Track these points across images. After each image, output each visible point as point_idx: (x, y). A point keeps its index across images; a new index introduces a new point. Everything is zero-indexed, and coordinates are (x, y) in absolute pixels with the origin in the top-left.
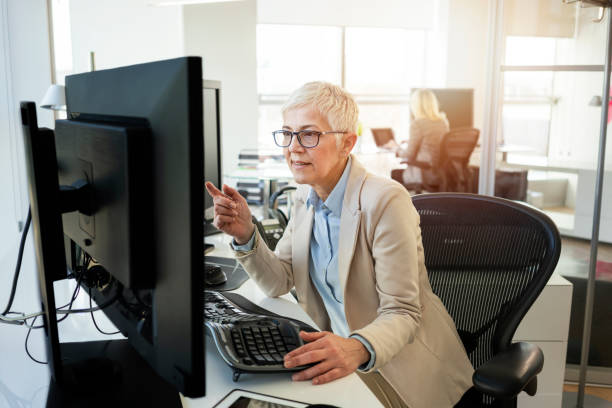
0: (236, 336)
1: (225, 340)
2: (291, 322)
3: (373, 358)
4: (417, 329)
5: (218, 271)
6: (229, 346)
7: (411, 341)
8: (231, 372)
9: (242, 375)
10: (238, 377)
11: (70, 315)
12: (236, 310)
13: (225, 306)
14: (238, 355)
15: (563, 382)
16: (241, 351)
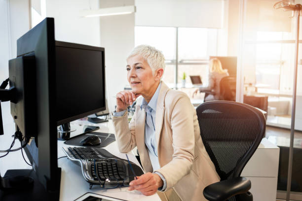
0: (93, 167)
1: (87, 168)
2: (125, 161)
4: (191, 167)
5: (97, 138)
6: (89, 172)
8: (89, 184)
9: (94, 186)
10: (91, 187)
12: (100, 156)
13: (95, 154)
14: (93, 176)
15: (275, 199)
16: (94, 174)
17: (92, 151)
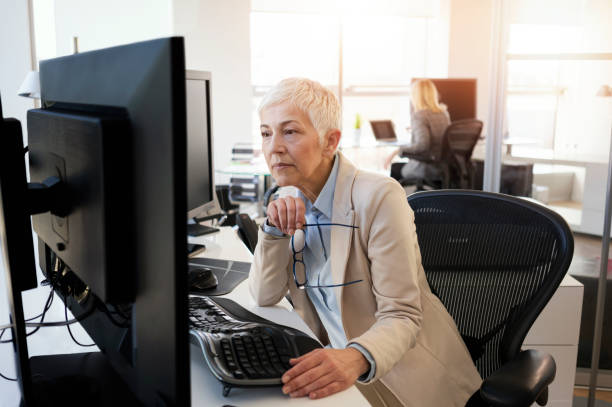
0: (226, 347)
1: (214, 351)
2: (286, 331)
3: (373, 367)
4: (418, 334)
5: (209, 274)
6: (220, 359)
7: (413, 346)
8: (221, 386)
9: (233, 390)
10: (228, 392)
11: (41, 329)
12: (227, 318)
13: (215, 313)
14: (229, 368)
15: (573, 387)
16: (232, 364)
17: (210, 307)
